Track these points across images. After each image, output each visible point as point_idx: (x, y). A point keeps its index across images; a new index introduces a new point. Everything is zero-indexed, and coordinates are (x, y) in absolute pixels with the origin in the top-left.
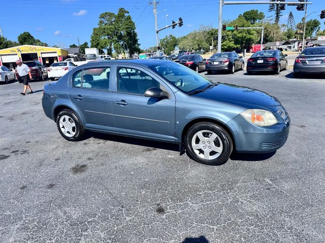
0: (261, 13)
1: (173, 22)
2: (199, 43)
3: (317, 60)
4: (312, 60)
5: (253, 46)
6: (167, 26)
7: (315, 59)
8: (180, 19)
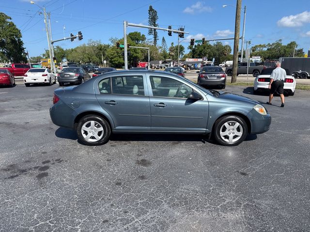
0: (143, 35)
1: (72, 35)
2: (89, 57)
3: (214, 76)
4: (211, 76)
5: (139, 63)
6: (65, 38)
7: (213, 75)
8: (80, 33)
